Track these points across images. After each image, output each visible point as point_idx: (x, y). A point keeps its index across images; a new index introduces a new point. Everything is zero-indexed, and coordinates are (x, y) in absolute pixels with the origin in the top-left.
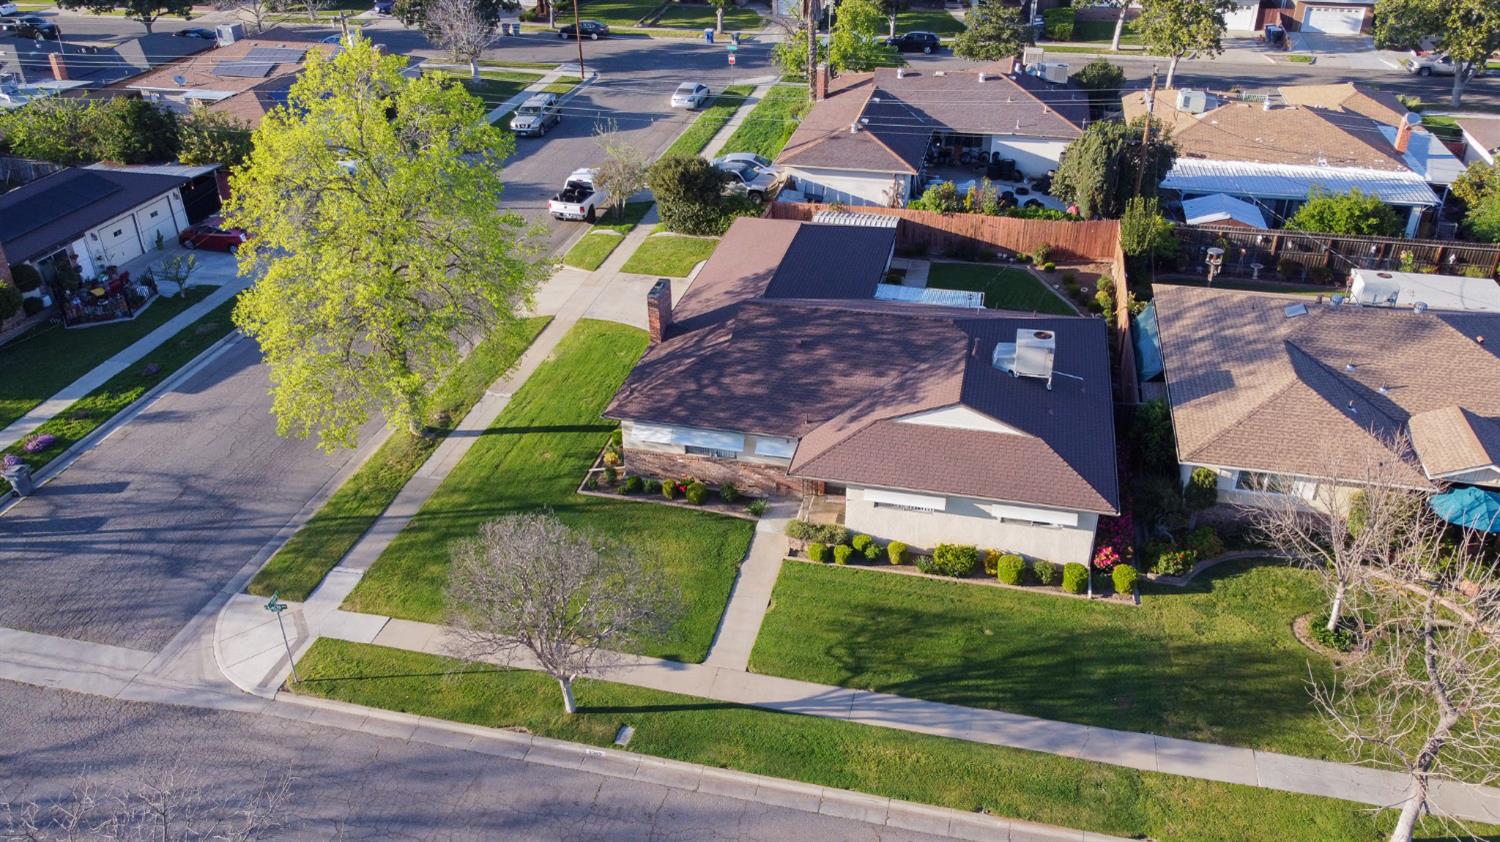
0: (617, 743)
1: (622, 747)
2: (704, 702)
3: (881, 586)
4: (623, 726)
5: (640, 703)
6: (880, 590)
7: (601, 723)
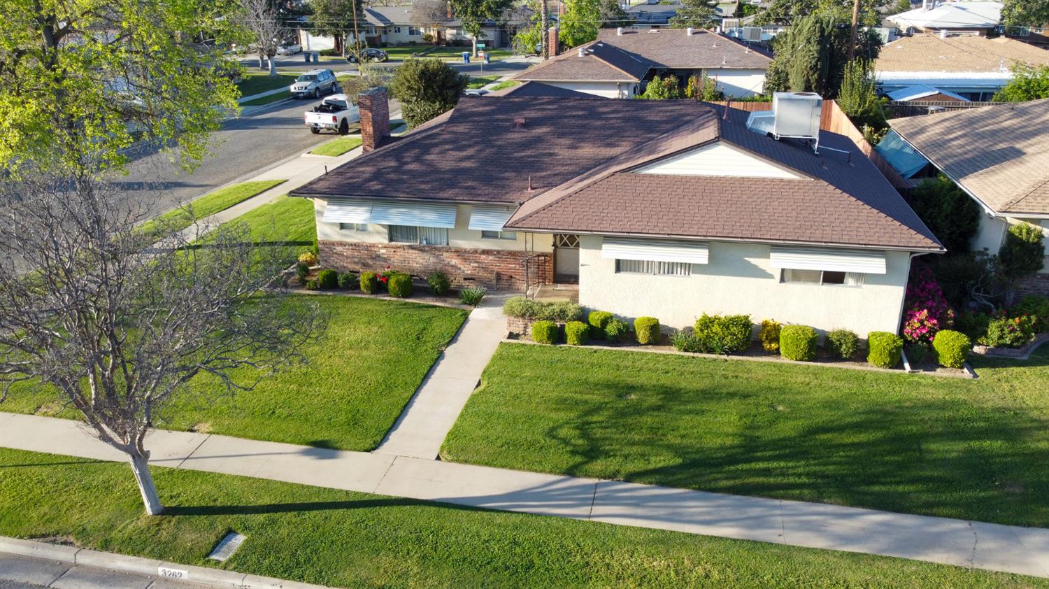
0: (214, 557)
1: (218, 562)
2: (366, 498)
3: (629, 364)
4: (230, 532)
5: (266, 500)
6: (627, 367)
7: (196, 529)
